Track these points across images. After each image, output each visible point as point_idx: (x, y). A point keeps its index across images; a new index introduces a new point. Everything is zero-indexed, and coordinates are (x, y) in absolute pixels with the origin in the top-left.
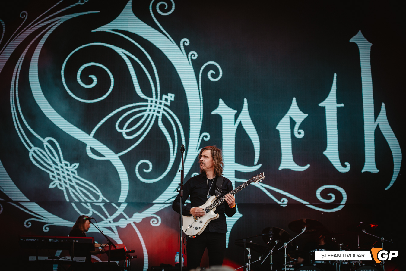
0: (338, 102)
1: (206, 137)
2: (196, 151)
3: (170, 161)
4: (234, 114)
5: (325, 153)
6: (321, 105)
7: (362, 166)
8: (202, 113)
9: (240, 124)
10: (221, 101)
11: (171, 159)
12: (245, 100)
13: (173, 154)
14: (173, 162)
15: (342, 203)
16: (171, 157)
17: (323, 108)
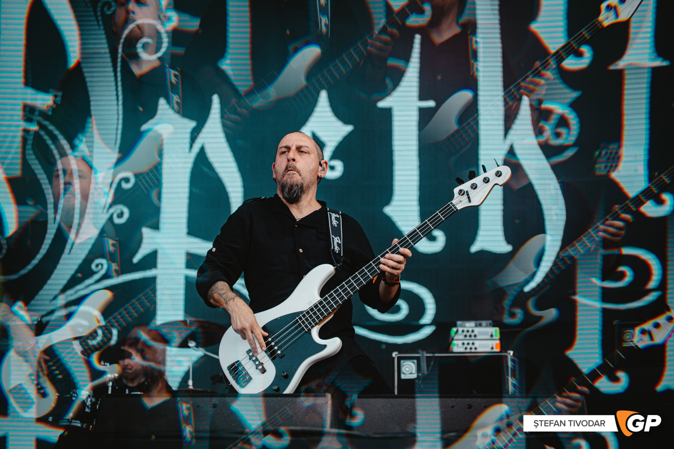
0: (422, 98)
1: (127, 180)
2: (103, 213)
3: (47, 236)
4: (189, 130)
5: (388, 210)
6: (381, 104)
7: (472, 239)
8: (120, 132)
9: (202, 150)
10: (163, 104)
11: (49, 231)
12: (216, 99)
13: (53, 221)
14: (52, 236)
15: (423, 321)
16: (49, 226)
17: (388, 112)
